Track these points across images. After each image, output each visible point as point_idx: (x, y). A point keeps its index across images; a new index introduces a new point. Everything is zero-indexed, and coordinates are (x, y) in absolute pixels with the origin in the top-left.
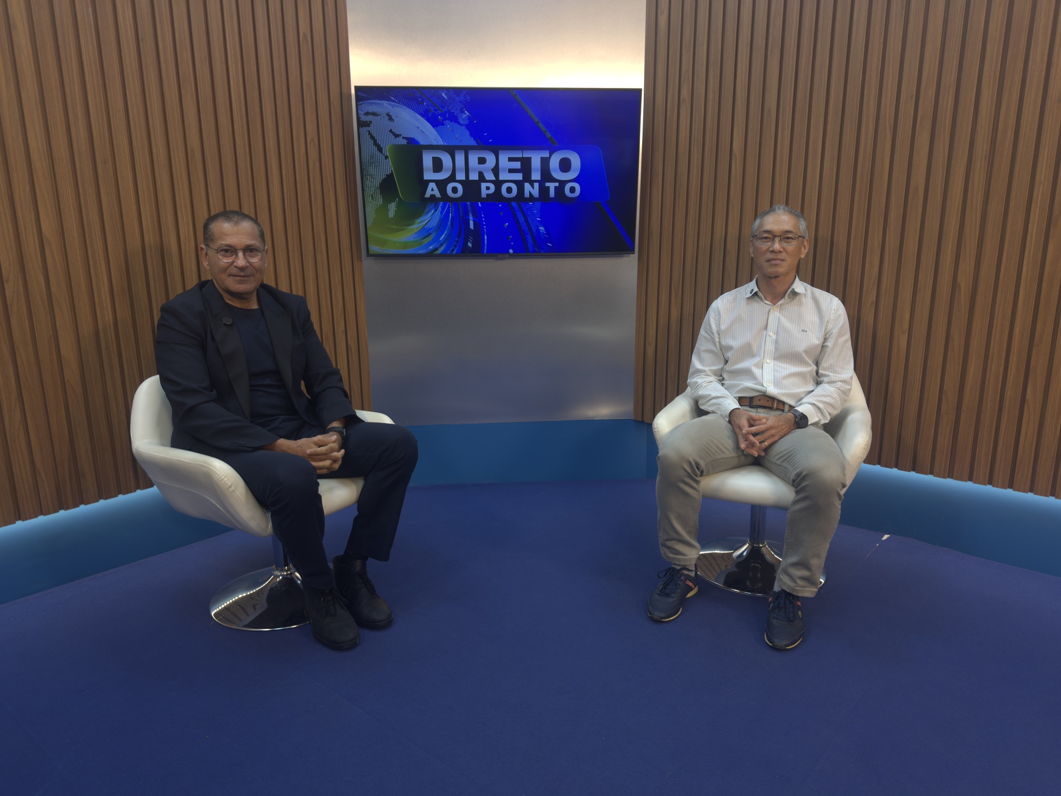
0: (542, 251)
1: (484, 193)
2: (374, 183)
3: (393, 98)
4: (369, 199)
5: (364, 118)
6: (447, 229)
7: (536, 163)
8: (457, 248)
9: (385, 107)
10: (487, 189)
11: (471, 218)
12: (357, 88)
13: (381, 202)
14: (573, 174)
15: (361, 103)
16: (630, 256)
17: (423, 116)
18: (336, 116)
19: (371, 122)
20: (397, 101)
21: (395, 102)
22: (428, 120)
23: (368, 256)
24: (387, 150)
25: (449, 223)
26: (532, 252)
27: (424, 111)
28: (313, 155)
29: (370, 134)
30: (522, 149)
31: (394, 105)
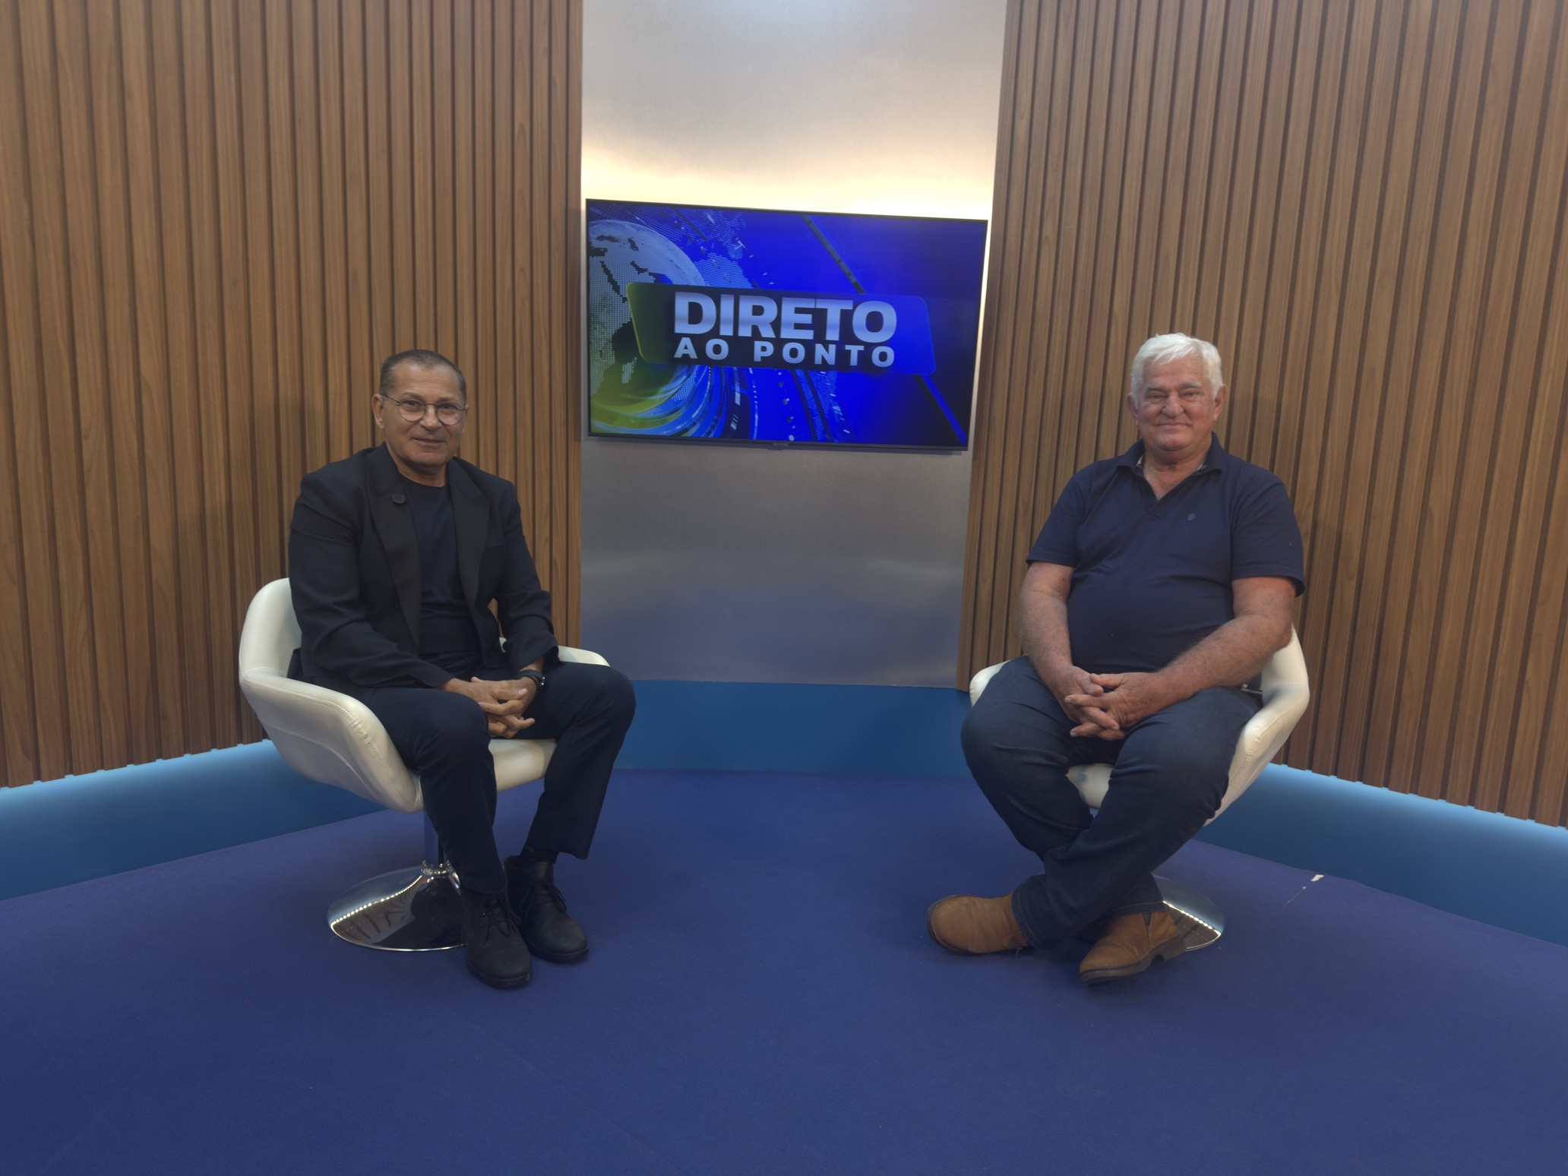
0: (836, 441)
1: (758, 355)
2: (605, 333)
3: (638, 218)
4: (595, 356)
5: (596, 244)
6: (703, 402)
7: (834, 316)
8: (716, 429)
9: (626, 229)
10: (762, 350)
11: (737, 388)
12: (589, 202)
13: (612, 360)
14: (884, 335)
15: (594, 222)
16: (960, 454)
17: (679, 244)
18: (558, 240)
19: (606, 250)
20: (643, 222)
21: (642, 224)
22: (687, 251)
23: (589, 435)
24: (626, 290)
25: (706, 395)
26: (821, 441)
27: (681, 238)
28: (522, 290)
29: (604, 266)
30: (816, 297)
31: (640, 228)
